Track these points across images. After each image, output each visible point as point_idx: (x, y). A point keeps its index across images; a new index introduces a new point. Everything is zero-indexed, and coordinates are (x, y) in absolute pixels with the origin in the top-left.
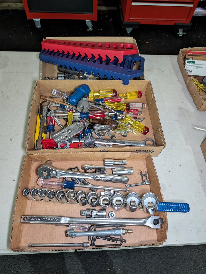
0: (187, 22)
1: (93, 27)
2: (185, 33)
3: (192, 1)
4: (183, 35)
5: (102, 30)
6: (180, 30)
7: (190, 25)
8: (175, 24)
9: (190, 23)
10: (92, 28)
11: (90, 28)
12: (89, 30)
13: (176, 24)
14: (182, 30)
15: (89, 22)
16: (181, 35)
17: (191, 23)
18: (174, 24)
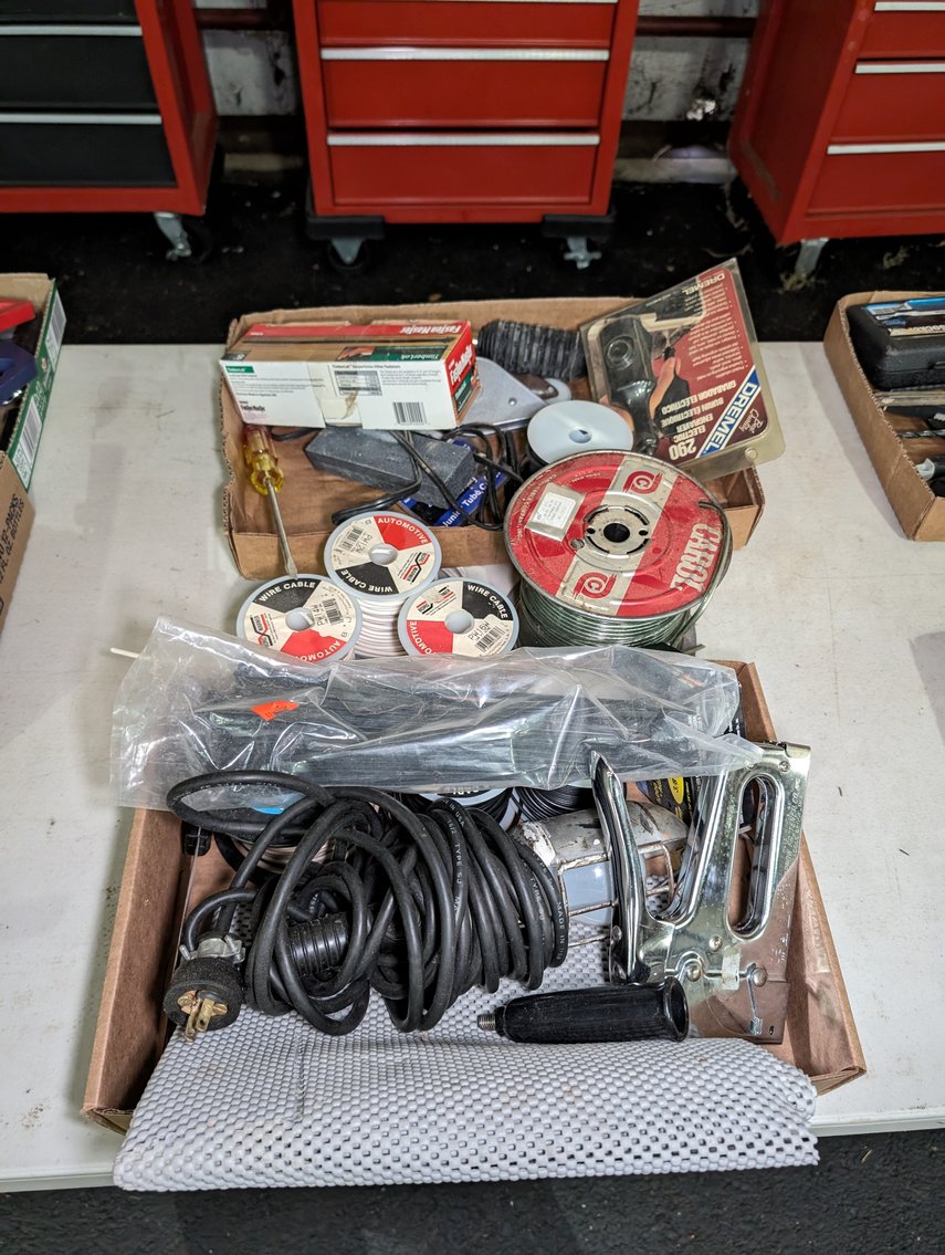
0: (598, 207)
1: (189, 240)
2: (597, 255)
3: (593, 122)
4: (593, 262)
5: (241, 250)
6: (572, 243)
7: (609, 220)
8: (544, 217)
9: (609, 212)
10: (188, 245)
11: (181, 246)
12: (177, 252)
13: (547, 218)
14: (582, 243)
15: (168, 222)
16: (585, 265)
17: (614, 213)
18: (537, 219)
